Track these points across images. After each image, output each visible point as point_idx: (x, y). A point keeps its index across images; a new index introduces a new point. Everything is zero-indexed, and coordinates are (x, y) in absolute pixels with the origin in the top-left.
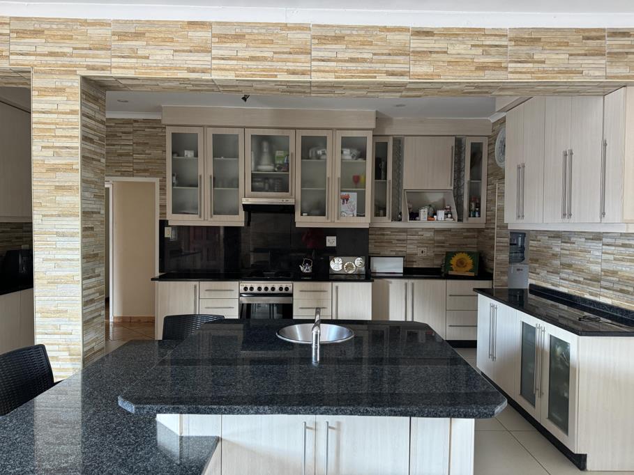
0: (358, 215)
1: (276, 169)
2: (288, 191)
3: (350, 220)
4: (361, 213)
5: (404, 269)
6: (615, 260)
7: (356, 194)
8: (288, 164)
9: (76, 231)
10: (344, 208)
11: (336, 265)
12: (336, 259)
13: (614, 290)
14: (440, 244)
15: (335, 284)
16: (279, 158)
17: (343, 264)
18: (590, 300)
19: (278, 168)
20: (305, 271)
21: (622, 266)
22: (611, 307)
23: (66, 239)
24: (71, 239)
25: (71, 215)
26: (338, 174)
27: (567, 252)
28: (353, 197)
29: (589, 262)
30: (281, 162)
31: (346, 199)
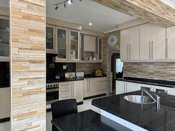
0: (76, 58)
1: (48, 40)
2: (53, 49)
3: (73, 60)
4: (77, 57)
5: (84, 75)
6: (159, 69)
7: (75, 51)
8: (53, 39)
9: (43, 59)
10: (72, 55)
11: (67, 75)
12: (67, 73)
13: (159, 76)
14: (90, 67)
15: (73, 82)
16: (49, 36)
17: (69, 75)
18: (150, 79)
19: (48, 39)
20: (58, 78)
21: (162, 70)
22: (159, 80)
23: (36, 64)
24: (40, 64)
25: (40, 50)
26: (70, 44)
27: (140, 68)
28: (74, 52)
29: (149, 70)
30: (50, 37)
31: (72, 53)
